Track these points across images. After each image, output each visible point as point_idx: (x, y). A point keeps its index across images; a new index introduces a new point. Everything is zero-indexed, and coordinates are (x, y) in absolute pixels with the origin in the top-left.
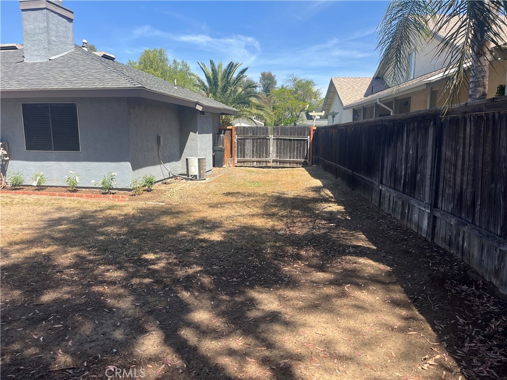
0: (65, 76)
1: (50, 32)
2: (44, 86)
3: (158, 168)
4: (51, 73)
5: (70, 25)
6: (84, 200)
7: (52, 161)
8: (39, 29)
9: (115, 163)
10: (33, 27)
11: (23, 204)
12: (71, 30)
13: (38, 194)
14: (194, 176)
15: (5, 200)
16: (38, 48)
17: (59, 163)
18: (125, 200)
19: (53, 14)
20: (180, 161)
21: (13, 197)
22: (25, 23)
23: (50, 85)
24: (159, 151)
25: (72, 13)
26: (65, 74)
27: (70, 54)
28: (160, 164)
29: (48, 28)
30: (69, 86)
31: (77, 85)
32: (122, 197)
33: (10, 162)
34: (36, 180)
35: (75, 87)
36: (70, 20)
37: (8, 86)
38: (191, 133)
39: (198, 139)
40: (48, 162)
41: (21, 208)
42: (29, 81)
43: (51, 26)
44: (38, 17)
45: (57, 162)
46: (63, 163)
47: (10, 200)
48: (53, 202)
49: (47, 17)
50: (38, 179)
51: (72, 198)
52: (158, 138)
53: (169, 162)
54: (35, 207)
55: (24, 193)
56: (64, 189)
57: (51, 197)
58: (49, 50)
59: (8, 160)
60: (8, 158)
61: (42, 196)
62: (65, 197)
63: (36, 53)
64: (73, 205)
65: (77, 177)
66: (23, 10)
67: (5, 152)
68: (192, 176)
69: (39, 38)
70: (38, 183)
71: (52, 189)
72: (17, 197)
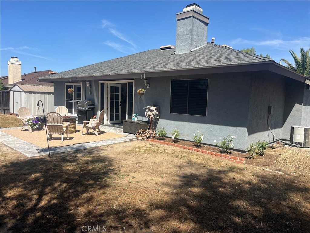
0: (202, 59)
1: (193, 32)
2: (188, 66)
3: (266, 133)
4: (192, 59)
5: (206, 27)
6: (208, 157)
7: (185, 121)
8: (186, 31)
9: (233, 127)
10: (183, 30)
11: (165, 153)
12: (206, 31)
13: (174, 146)
14: (299, 143)
15: (153, 148)
16: (184, 45)
17: (190, 123)
18: (242, 163)
19: (196, 20)
20: (282, 128)
21: (159, 145)
22: (179, 28)
23: (192, 66)
24: (269, 119)
25: (208, 19)
26: (202, 58)
27: (204, 47)
28: (268, 130)
29: (192, 29)
30: (206, 65)
31: (212, 64)
32: (240, 159)
33: (160, 120)
34: (174, 135)
35: (210, 66)
36: (206, 24)
37: (165, 68)
38: (296, 105)
39: (303, 110)
40: (183, 122)
41: (163, 157)
42: (178, 64)
43: (195, 28)
44: (187, 23)
45: (188, 123)
46: (192, 124)
47: (156, 148)
48: (185, 155)
49: (193, 22)
50: (175, 135)
51: (198, 153)
52: (269, 109)
53: (275, 128)
54: (173, 158)
55: (165, 144)
56: (191, 143)
57: (183, 150)
58: (191, 45)
59: (159, 119)
60: (159, 117)
61: (177, 148)
62: (193, 152)
63: (183, 48)
64: (199, 161)
65: (202, 136)
66: (178, 20)
67: (157, 113)
68: (296, 143)
69: (186, 38)
70: (175, 137)
71: (183, 142)
72: (162, 146)
